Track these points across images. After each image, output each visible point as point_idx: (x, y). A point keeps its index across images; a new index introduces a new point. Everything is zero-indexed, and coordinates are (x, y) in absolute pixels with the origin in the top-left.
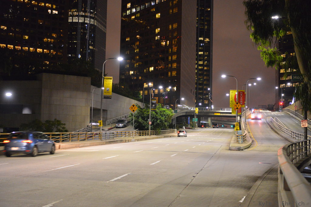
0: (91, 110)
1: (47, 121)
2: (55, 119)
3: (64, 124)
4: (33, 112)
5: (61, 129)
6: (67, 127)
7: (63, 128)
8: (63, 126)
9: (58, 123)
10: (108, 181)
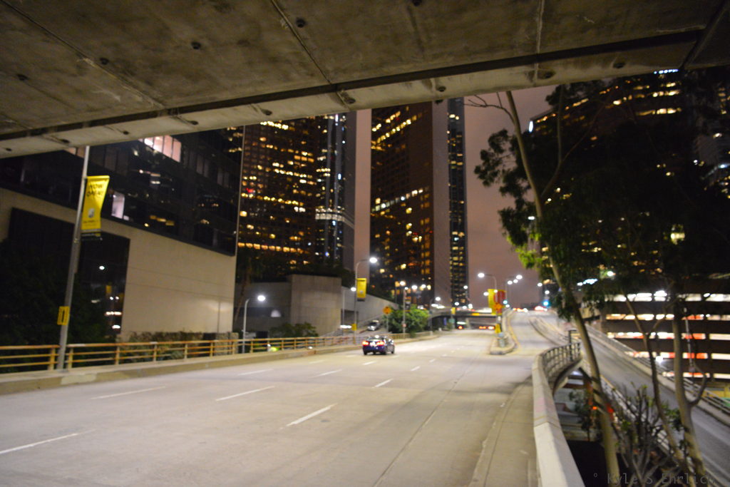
0: (342, 312)
1: (297, 325)
2: (306, 323)
3: (314, 328)
4: (283, 315)
5: (311, 332)
6: (317, 330)
7: (314, 331)
8: (313, 329)
9: (309, 326)
10: (373, 386)
